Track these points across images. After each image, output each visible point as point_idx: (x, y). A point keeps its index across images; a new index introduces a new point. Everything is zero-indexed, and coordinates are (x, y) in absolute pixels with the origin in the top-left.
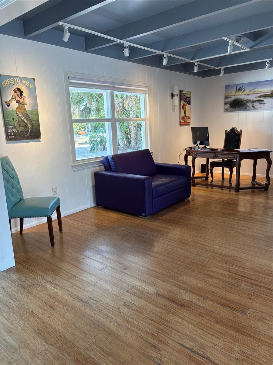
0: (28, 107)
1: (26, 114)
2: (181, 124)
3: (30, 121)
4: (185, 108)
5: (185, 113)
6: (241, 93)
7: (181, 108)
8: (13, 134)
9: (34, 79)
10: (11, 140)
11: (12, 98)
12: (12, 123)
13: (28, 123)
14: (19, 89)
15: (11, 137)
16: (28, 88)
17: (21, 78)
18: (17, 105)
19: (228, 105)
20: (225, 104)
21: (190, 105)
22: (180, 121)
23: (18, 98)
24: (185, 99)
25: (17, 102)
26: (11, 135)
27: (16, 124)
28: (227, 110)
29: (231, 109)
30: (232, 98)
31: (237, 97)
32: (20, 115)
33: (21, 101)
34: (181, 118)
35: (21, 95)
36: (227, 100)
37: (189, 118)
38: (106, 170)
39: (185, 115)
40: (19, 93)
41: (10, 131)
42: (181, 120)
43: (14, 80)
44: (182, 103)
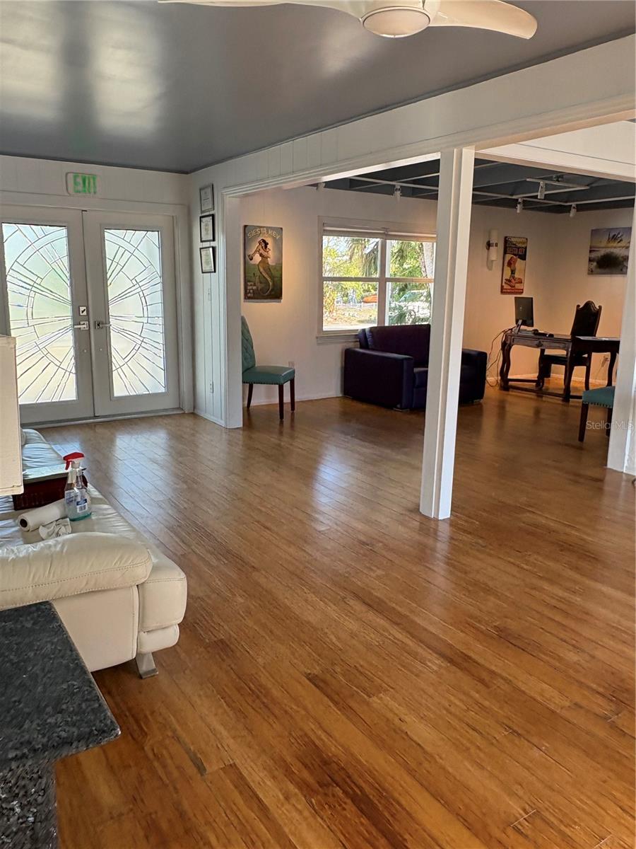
0: (271, 261)
1: (268, 269)
2: (503, 291)
3: (272, 277)
4: (512, 265)
5: (512, 273)
6: (615, 244)
7: (506, 264)
8: (251, 291)
9: (282, 229)
10: (249, 298)
11: (256, 251)
12: (253, 279)
13: (269, 279)
14: (264, 241)
15: (249, 295)
16: (274, 239)
17: (268, 228)
18: (260, 259)
19: (595, 264)
20: (591, 260)
21: (525, 259)
22: (502, 287)
23: (262, 251)
24: (515, 251)
25: (261, 255)
26: (249, 293)
27: (257, 280)
28: (592, 271)
29: (599, 270)
30: (602, 252)
31: (608, 250)
32: (262, 270)
33: (264, 254)
34: (504, 281)
35: (266, 247)
36: (594, 255)
37: (521, 282)
38: (361, 347)
39: (514, 277)
40: (263, 245)
41: (249, 288)
42: (504, 284)
43: (260, 231)
44: (508, 257)
